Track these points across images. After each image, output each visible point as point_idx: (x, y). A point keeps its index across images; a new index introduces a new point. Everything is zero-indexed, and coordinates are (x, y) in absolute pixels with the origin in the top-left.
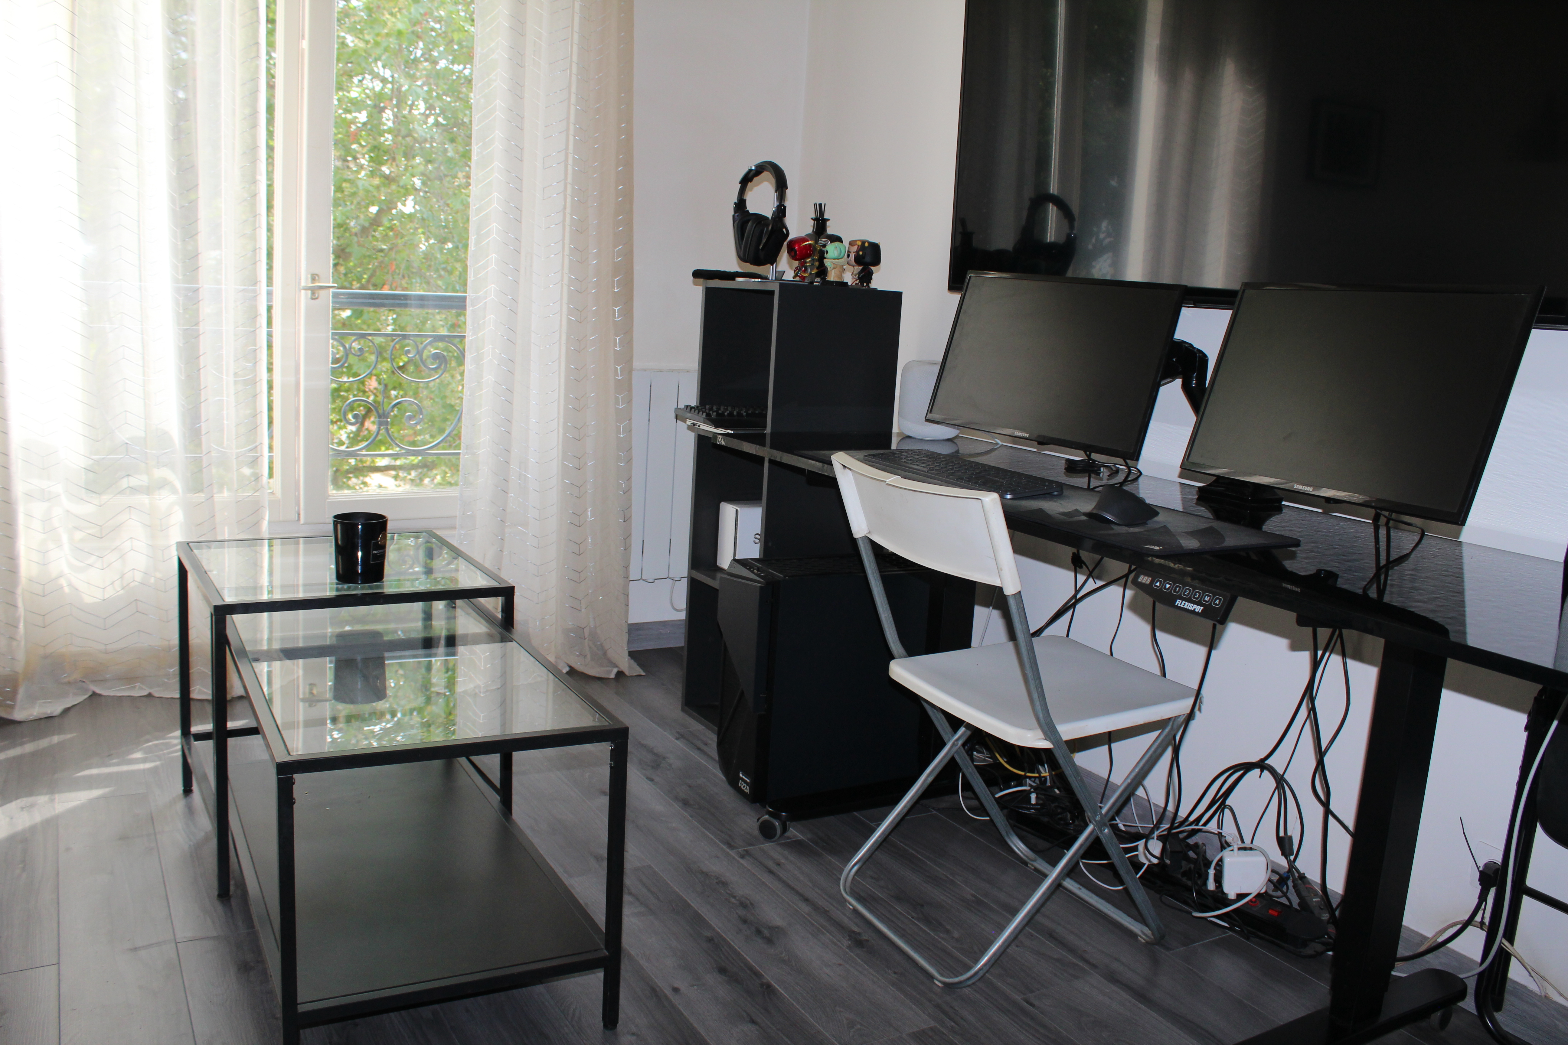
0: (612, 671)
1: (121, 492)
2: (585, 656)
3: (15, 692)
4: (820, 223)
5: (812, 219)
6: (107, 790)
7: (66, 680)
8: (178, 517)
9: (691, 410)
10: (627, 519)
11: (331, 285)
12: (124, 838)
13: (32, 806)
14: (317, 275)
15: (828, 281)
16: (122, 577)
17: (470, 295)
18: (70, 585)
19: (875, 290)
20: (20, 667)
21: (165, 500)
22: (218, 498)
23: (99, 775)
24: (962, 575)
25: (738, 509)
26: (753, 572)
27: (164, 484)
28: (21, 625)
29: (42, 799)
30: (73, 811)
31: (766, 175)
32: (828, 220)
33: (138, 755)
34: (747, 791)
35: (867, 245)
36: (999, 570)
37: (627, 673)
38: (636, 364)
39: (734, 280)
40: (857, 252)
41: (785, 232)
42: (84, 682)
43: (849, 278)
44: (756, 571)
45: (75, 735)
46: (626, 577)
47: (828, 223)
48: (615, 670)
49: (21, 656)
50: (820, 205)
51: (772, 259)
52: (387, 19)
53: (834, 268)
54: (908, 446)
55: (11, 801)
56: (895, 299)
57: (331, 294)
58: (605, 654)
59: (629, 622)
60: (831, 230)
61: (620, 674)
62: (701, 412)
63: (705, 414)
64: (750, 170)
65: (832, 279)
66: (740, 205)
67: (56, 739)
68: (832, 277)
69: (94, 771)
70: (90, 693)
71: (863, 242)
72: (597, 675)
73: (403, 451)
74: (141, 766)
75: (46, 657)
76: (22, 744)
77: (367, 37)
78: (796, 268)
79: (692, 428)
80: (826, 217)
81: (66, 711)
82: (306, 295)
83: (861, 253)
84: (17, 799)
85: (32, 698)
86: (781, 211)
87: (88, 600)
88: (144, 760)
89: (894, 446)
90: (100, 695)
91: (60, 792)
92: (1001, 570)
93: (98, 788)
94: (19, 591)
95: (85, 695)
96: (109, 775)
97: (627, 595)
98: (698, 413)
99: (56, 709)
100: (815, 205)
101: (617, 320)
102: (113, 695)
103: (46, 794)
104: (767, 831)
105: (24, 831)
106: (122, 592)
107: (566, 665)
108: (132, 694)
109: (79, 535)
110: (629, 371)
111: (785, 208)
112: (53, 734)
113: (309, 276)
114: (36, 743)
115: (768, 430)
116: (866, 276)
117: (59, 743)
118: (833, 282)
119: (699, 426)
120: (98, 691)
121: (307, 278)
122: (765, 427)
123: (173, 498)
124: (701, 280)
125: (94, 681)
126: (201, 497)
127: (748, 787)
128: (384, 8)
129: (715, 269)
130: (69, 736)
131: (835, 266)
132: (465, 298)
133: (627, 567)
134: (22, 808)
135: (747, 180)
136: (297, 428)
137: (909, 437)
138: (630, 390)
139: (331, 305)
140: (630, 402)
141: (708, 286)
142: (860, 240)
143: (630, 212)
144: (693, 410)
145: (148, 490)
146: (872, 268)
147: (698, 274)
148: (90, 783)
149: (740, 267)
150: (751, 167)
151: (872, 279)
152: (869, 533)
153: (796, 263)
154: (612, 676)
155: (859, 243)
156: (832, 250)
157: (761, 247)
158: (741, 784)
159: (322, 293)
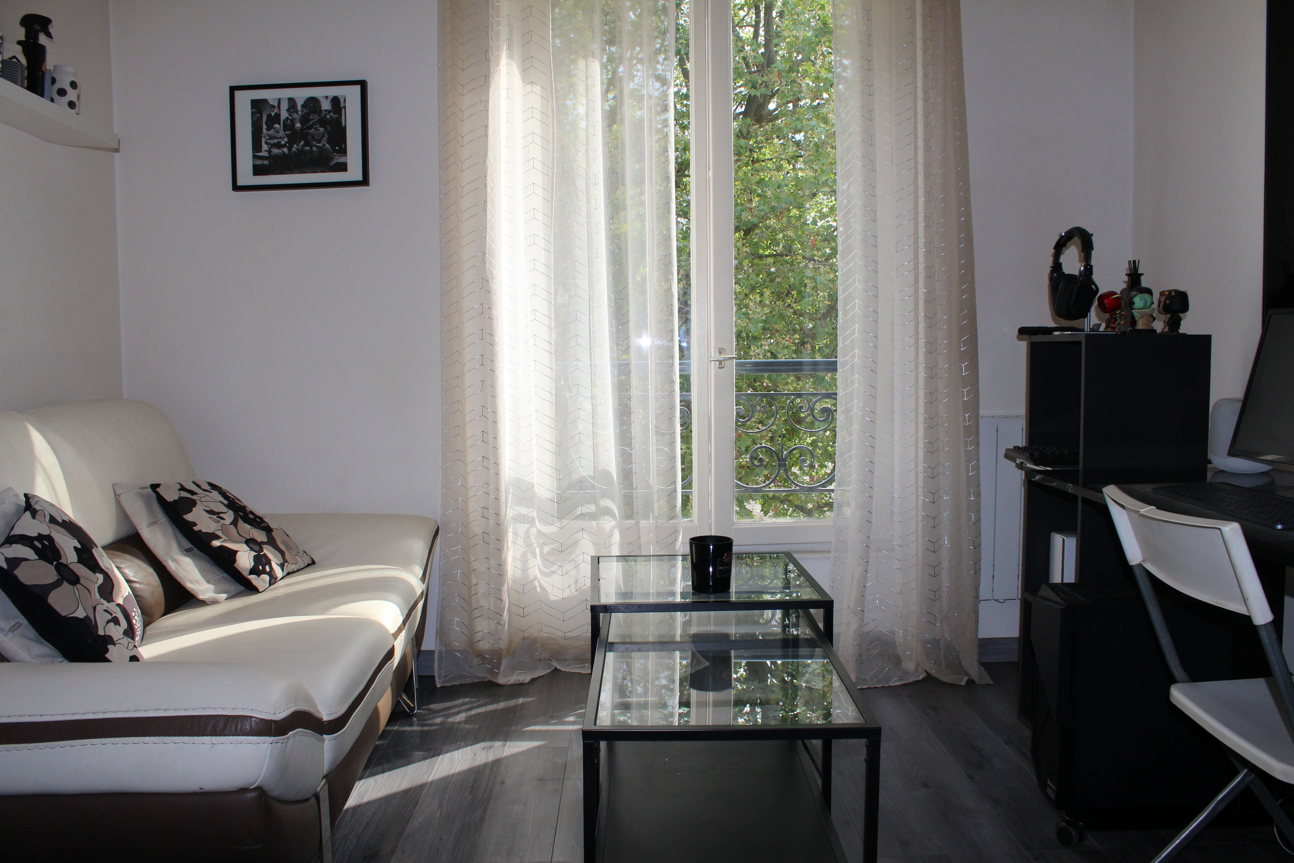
0: (963, 679)
1: (577, 518)
2: (940, 665)
3: (499, 663)
4: (1134, 277)
5: (1126, 275)
6: (541, 743)
7: (538, 657)
8: (616, 537)
9: (1018, 450)
10: (977, 546)
11: (734, 356)
12: (541, 780)
13: (490, 747)
14: (724, 349)
15: (1136, 329)
16: (576, 582)
17: (840, 360)
18: (541, 586)
19: (1184, 335)
20: (503, 645)
21: (608, 524)
22: (643, 523)
23: (540, 731)
24: (1217, 603)
25: (1065, 538)
26: (1059, 595)
27: (607, 512)
28: (505, 613)
29: (498, 744)
30: (515, 755)
31: (1076, 240)
32: (1142, 274)
33: (571, 719)
34: (1053, 797)
35: (1173, 293)
36: (1245, 600)
37: (977, 682)
38: (982, 412)
39: (1051, 333)
40: (1165, 302)
41: (1095, 289)
42: (550, 660)
43: (1159, 326)
44: (1062, 595)
45: (534, 699)
46: (977, 597)
47: (1142, 277)
48: (966, 678)
49: (505, 637)
50: (1134, 262)
51: (1084, 313)
52: (830, 151)
53: (1141, 318)
54: (1220, 479)
55: (478, 743)
56: (1204, 342)
57: (734, 364)
58: (960, 664)
59: (979, 637)
60: (1145, 283)
61: (971, 682)
62: (1025, 452)
63: (1028, 453)
64: (1062, 237)
65: (1140, 328)
66: (1057, 267)
67: (521, 700)
68: (1140, 325)
69: (538, 728)
70: (553, 668)
71: (1170, 292)
72: (949, 682)
73: (798, 488)
74: (571, 727)
75: (524, 639)
76: (498, 702)
77: (815, 167)
78: (1108, 320)
79: (1020, 466)
80: (1140, 272)
81: (533, 680)
82: (715, 365)
83: (1168, 302)
84: (482, 741)
85: (513, 669)
86: (1089, 269)
87: (553, 598)
88: (573, 723)
89: (1208, 480)
90: (560, 671)
91: (511, 740)
92: (1247, 599)
93: (536, 740)
94: (505, 588)
95: (549, 669)
96: (547, 732)
97: (977, 613)
98: (1024, 453)
99: (527, 678)
100: (1130, 262)
101: (964, 374)
102: (568, 671)
103: (501, 741)
104: (1063, 837)
105: (479, 767)
106: (576, 593)
107: (924, 671)
108: (581, 672)
109: (546, 549)
110: (976, 417)
111: (1091, 267)
112: (520, 697)
113: (717, 350)
114: (507, 702)
115: (1081, 466)
116: (1174, 323)
117: (523, 704)
118: (1141, 330)
119: (1026, 464)
120: (558, 667)
121: (715, 352)
122: (1077, 463)
123: (613, 523)
124: (1026, 336)
125: (558, 660)
126: (632, 522)
127: (1054, 794)
128: (828, 144)
129: (1038, 326)
130: (530, 699)
131: (1142, 315)
132: (836, 362)
133: (977, 588)
134: (484, 748)
135: (1060, 246)
136: (710, 469)
137: (1222, 471)
138: (977, 434)
139: (735, 372)
140: (977, 444)
141: (1032, 341)
142: (1167, 291)
143: (972, 282)
144: (1020, 450)
145: (593, 516)
146: (1180, 314)
147: (1024, 332)
148: (533, 736)
149: (1055, 321)
150: (1061, 234)
151: (1180, 325)
152: (1144, 561)
153: (1107, 316)
154: (963, 683)
155: (1167, 293)
156: (1139, 301)
157: (1071, 303)
158: (1049, 791)
159: (727, 363)
